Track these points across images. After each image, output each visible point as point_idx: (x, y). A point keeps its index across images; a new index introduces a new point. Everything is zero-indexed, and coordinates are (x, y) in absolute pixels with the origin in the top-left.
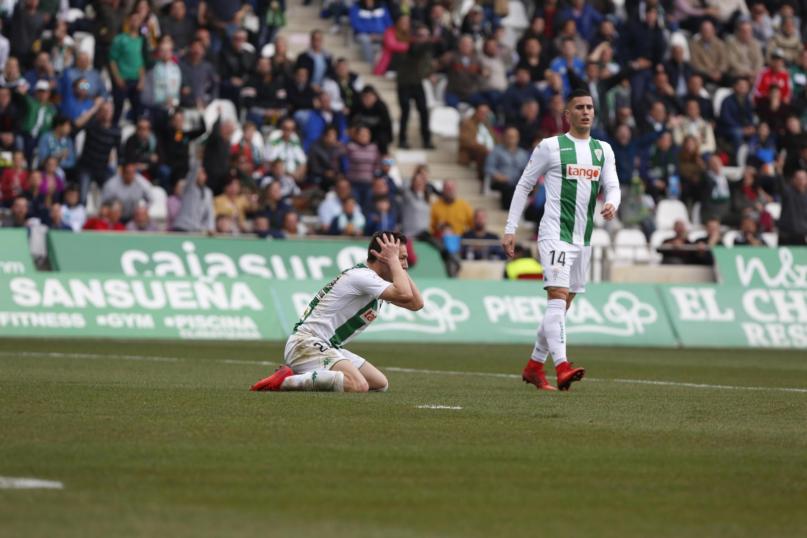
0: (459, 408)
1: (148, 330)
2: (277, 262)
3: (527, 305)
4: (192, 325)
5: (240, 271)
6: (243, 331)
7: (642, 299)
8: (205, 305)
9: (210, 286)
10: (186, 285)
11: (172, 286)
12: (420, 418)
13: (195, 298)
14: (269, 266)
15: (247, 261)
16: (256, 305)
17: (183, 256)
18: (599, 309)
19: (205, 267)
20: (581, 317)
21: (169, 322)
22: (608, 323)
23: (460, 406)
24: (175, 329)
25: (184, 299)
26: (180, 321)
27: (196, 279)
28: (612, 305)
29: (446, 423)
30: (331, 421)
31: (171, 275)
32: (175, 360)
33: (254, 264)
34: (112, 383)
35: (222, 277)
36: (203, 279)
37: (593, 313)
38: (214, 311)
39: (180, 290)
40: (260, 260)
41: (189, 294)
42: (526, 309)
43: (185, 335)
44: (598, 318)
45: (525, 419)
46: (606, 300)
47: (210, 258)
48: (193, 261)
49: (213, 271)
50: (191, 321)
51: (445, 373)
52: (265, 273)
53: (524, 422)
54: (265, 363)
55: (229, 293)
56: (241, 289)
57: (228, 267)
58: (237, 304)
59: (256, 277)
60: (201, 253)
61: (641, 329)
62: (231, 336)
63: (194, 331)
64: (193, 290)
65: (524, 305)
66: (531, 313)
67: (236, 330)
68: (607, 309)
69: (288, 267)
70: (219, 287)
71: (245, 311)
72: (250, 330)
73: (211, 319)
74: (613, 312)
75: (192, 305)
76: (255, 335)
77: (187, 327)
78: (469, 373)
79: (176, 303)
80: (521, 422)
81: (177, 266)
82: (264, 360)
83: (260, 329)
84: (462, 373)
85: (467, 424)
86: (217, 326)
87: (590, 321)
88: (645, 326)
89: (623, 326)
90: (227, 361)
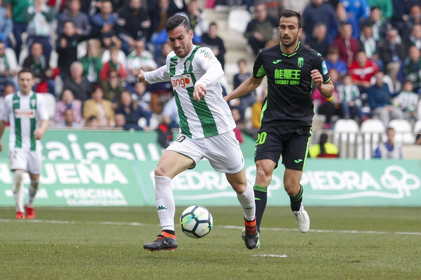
0: (286, 256)
1: (44, 199)
2: (138, 148)
3: (324, 177)
4: (76, 196)
5: (111, 155)
6: (113, 200)
7: (409, 172)
8: (85, 181)
9: (89, 166)
10: (71, 166)
11: (60, 167)
12: (257, 264)
13: (78, 176)
14: (132, 151)
15: (115, 148)
16: (123, 180)
17: (68, 144)
18: (378, 179)
19: (85, 153)
20: (364, 186)
21: (59, 193)
22: (384, 189)
23: (286, 255)
24: (63, 198)
25: (69, 177)
26: (67, 193)
27: (78, 162)
28: (387, 176)
29: (277, 268)
30: (191, 267)
31: (59, 159)
32: (67, 222)
33: (121, 150)
34: (24, 241)
35: (97, 159)
36: (84, 161)
37: (373, 182)
38: (92, 185)
39: (67, 170)
40: (125, 147)
41: (73, 173)
42: (323, 180)
43: (71, 203)
44: (377, 186)
45: (336, 264)
46: (383, 173)
47: (89, 146)
48: (76, 148)
49: (91, 155)
50: (75, 193)
51: (269, 229)
52: (129, 156)
53: (334, 266)
54: (135, 224)
55: (103, 172)
56: (111, 168)
57: (102, 152)
58: (109, 180)
59: (124, 159)
60: (81, 142)
61: (408, 194)
62: (105, 203)
63: (77, 200)
64: (76, 170)
65: (322, 177)
66: (327, 183)
67: (108, 199)
68: (383, 179)
69: (146, 151)
70: (95, 168)
71: (115, 185)
72: (119, 199)
73: (90, 191)
74: (387, 181)
75: (75, 181)
76: (123, 203)
77: (72, 197)
78: (286, 229)
79: (64, 180)
80: (333, 266)
81: (64, 152)
82: (133, 221)
83: (126, 198)
84: (282, 229)
85: (292, 268)
86: (95, 196)
87: (370, 188)
88: (411, 191)
89: (395, 191)
90: (106, 223)
